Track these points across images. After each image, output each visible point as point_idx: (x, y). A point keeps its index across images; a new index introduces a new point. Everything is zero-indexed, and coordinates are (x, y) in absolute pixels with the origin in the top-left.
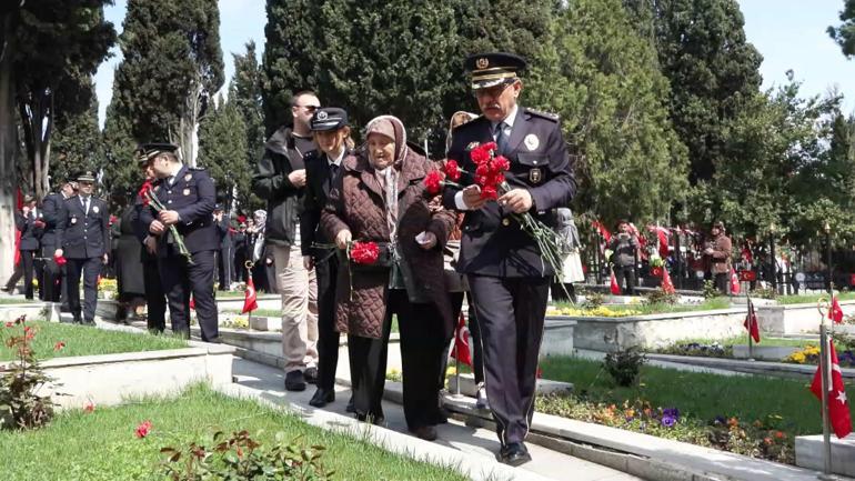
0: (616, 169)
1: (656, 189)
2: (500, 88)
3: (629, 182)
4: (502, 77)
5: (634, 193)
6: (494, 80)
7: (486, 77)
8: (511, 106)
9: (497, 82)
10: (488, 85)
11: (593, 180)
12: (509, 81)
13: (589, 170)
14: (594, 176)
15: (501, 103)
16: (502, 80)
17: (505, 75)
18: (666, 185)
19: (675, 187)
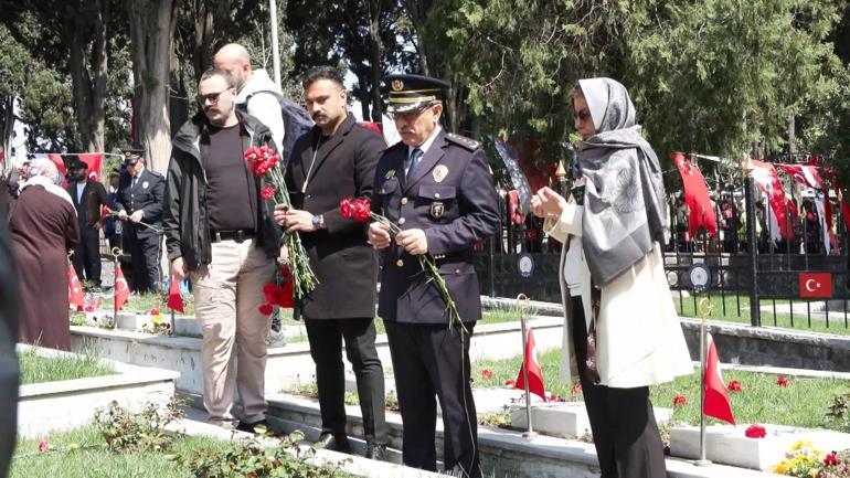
0: (681, 28)
1: (768, 73)
2: (416, 113)
3: (712, 56)
4: (419, 101)
5: (724, 79)
6: (408, 104)
7: (400, 100)
8: (430, 131)
9: (412, 107)
10: (402, 109)
11: (629, 51)
12: (426, 105)
13: (620, 27)
14: (633, 44)
15: (416, 127)
16: (417, 105)
17: (421, 99)
18: (791, 65)
19: (808, 69)
